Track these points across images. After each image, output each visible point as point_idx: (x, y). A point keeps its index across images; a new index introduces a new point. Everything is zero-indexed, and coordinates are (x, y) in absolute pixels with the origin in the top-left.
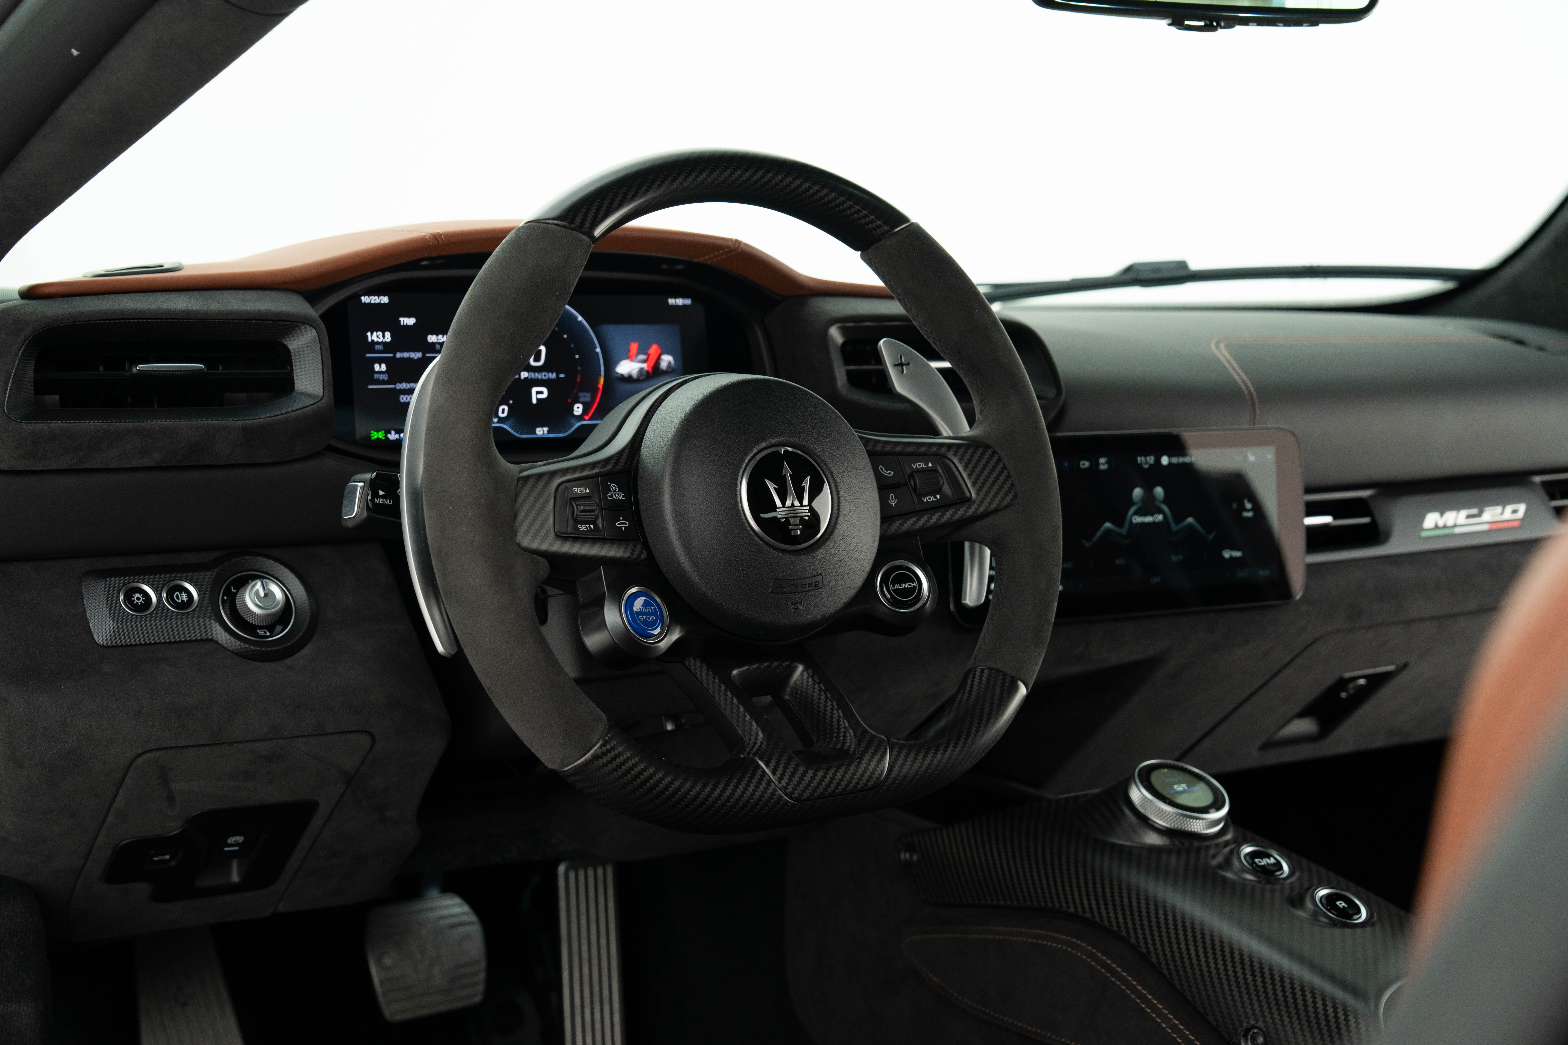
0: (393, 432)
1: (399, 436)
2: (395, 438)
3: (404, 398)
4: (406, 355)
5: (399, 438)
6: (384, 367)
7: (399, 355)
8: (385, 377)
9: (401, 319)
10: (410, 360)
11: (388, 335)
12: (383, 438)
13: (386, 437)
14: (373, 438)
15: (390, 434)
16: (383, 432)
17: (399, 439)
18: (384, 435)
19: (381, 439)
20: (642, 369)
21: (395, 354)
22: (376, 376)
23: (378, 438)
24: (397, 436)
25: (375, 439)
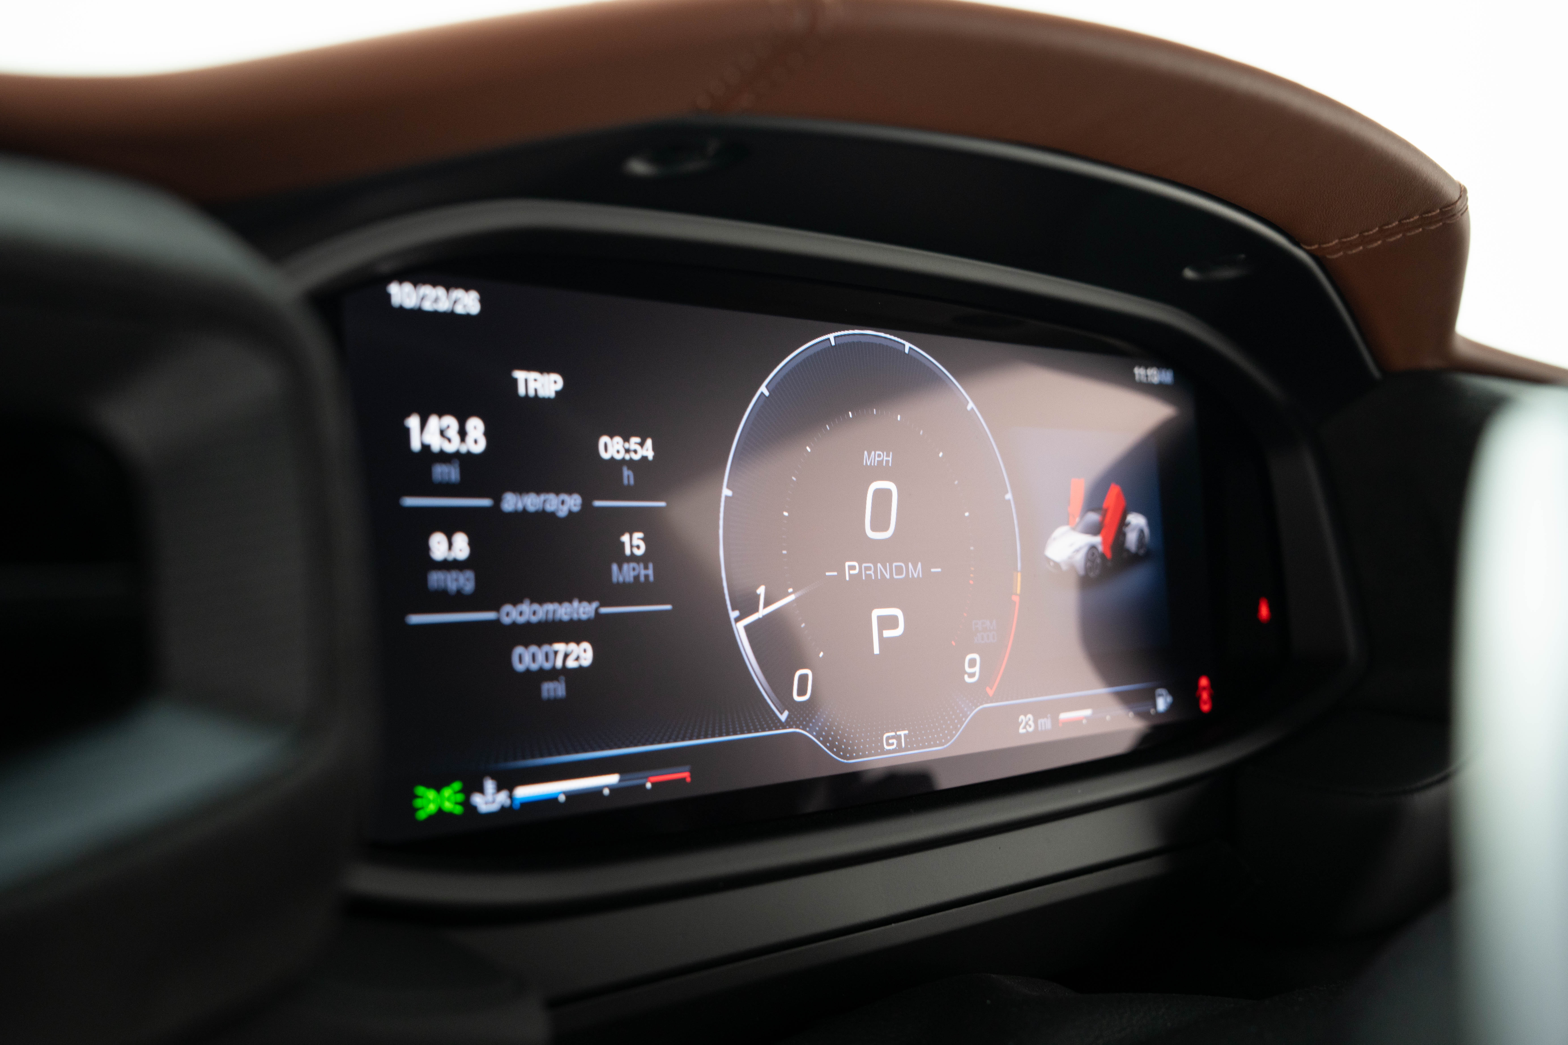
0: (490, 785)
1: (511, 797)
2: (494, 807)
3: (527, 658)
4: (532, 502)
5: (508, 802)
6: (461, 546)
7: (511, 502)
8: (465, 582)
9: (520, 375)
10: (544, 517)
11: (476, 426)
12: (458, 810)
13: (467, 804)
14: (422, 815)
15: (481, 790)
16: (457, 785)
17: (511, 807)
18: (460, 797)
19: (450, 815)
20: (1093, 547)
21: (498, 500)
22: (436, 579)
23: (440, 812)
24: (502, 798)
25: (431, 818)
